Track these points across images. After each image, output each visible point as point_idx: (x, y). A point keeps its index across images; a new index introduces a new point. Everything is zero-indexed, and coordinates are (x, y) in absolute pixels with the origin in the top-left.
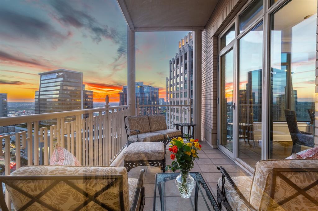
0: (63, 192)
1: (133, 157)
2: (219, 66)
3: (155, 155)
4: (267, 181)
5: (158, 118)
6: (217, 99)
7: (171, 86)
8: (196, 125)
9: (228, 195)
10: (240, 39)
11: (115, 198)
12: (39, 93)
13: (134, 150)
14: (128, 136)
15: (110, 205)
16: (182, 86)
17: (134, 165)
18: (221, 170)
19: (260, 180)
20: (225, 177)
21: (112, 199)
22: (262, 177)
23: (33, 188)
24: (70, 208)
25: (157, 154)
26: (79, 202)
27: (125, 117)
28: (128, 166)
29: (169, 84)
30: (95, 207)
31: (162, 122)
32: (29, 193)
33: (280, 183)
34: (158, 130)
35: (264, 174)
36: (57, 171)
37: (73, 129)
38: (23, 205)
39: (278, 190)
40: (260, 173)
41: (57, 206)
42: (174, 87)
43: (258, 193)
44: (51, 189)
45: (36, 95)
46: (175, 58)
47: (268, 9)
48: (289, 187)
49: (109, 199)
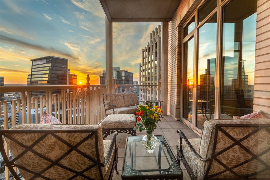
0: (50, 143)
1: (109, 126)
2: (182, 51)
3: (128, 124)
4: (211, 135)
5: (132, 96)
6: (180, 80)
7: (144, 70)
8: (163, 102)
9: (184, 152)
10: (199, 29)
11: (92, 148)
12: (31, 77)
13: (110, 120)
14: (106, 110)
15: (88, 154)
16: (153, 71)
17: (110, 132)
18: (180, 133)
19: (206, 134)
20: (182, 137)
21: (89, 149)
22: (208, 132)
23: (27, 140)
24: (56, 156)
25: (129, 123)
26: (64, 151)
27: (104, 94)
28: (106, 133)
29: (141, 69)
30: (76, 155)
31: (135, 99)
32: (23, 143)
33: (221, 136)
34: (131, 106)
35: (209, 130)
36: (46, 127)
37: (59, 101)
38: (19, 154)
39: (220, 142)
40: (207, 129)
41: (46, 155)
42: (146, 71)
43: (205, 145)
44: (41, 140)
45: (28, 78)
46: (147, 47)
47: (221, 2)
48: (228, 139)
49: (87, 149)
